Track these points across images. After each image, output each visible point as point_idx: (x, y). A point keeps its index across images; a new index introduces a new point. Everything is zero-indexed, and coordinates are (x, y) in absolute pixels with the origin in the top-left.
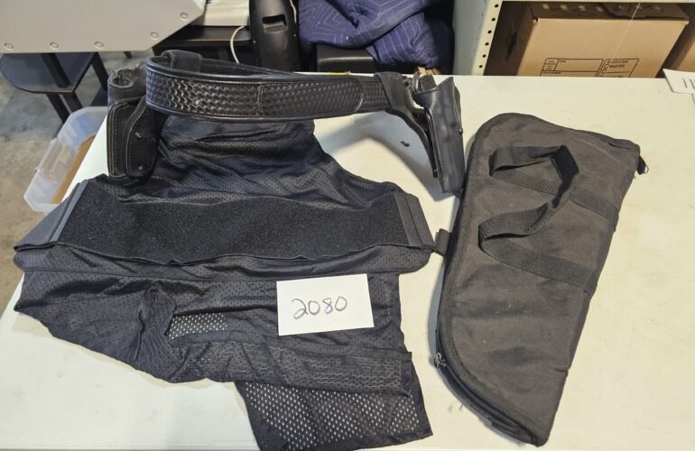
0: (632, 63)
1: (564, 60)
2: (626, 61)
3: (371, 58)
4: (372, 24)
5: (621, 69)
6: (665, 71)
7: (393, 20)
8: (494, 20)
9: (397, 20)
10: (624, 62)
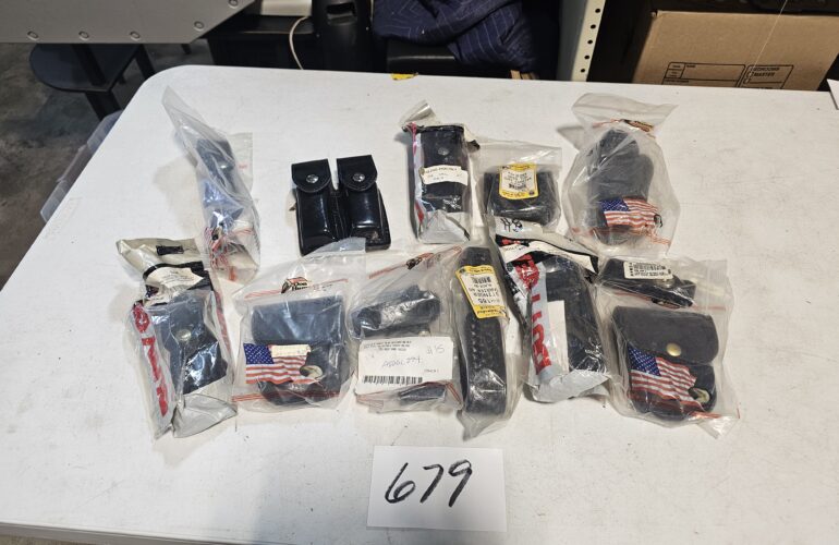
0: (786, 70)
1: (692, 65)
2: (776, 67)
3: (452, 57)
4: (455, 14)
5: (770, 79)
6: (830, 82)
7: (480, 10)
8: (598, 11)
9: (486, 11)
10: (773, 69)
